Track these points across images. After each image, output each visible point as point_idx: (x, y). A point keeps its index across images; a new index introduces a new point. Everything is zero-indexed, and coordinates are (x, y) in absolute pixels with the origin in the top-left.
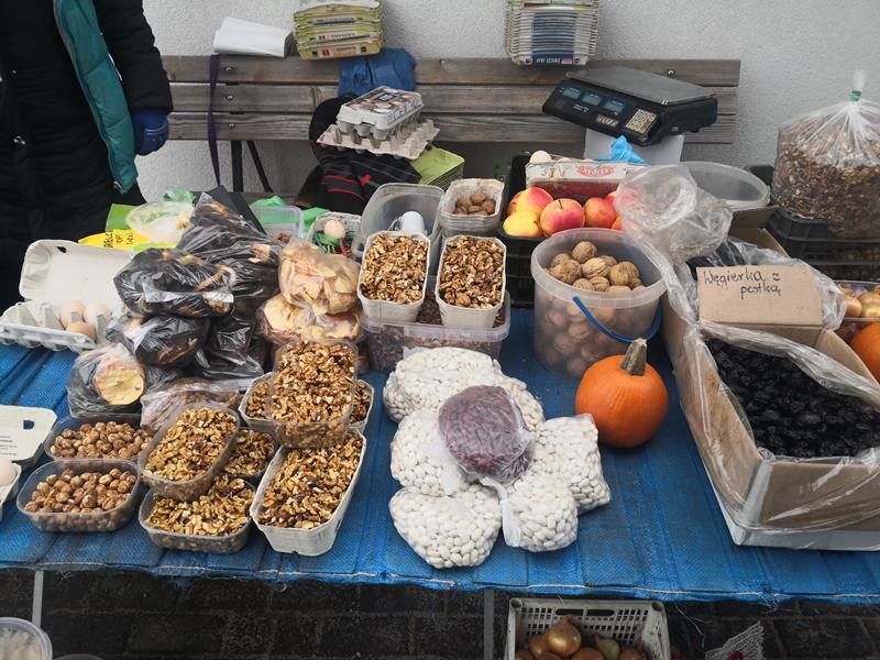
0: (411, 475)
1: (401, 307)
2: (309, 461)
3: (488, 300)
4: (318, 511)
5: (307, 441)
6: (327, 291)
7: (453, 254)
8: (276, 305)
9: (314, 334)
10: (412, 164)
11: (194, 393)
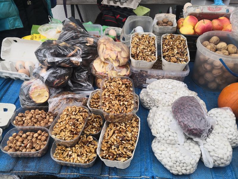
0: (163, 136)
1: (148, 63)
2: (118, 128)
3: (183, 60)
4: (126, 152)
5: (117, 120)
6: (119, 57)
7: (166, 41)
8: (98, 62)
9: (113, 74)
10: (134, 11)
11: (69, 98)
